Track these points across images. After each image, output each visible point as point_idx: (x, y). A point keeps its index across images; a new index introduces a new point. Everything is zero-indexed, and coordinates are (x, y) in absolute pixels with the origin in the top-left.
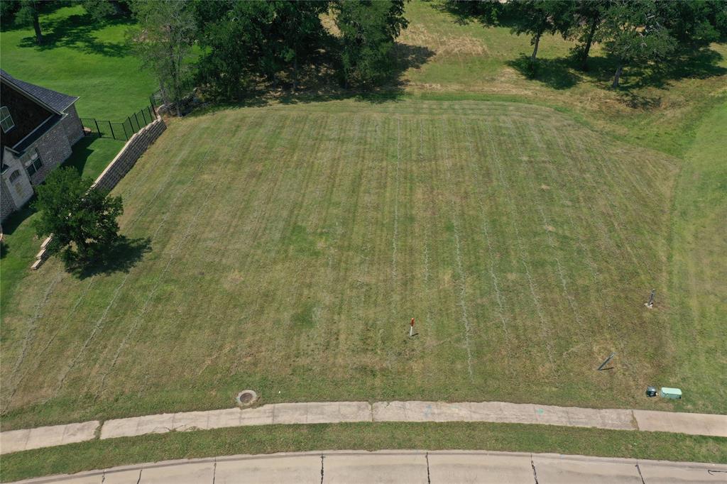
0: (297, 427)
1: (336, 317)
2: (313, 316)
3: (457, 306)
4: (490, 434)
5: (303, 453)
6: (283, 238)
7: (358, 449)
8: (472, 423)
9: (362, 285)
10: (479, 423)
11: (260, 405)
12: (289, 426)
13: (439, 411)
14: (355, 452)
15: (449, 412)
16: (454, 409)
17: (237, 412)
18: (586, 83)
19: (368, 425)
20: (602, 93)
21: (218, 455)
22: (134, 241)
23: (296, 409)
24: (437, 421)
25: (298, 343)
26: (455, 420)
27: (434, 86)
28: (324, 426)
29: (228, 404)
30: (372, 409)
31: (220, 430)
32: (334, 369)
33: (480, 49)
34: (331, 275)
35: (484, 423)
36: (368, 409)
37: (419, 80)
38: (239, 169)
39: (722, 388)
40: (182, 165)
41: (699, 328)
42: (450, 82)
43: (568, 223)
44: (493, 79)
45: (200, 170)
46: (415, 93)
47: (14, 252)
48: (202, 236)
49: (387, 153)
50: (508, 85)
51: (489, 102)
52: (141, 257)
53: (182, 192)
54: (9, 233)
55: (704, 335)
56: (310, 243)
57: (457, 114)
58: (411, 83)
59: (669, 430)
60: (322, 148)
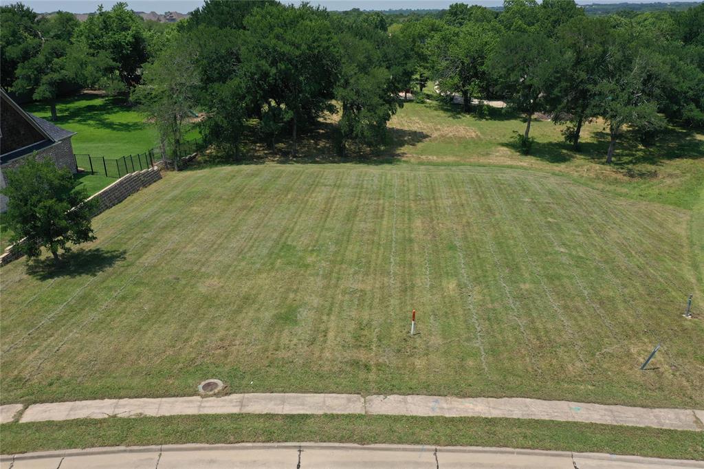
0: (270, 417)
1: (325, 318)
2: (298, 315)
3: (465, 310)
4: (516, 430)
5: (276, 444)
6: (270, 254)
7: (346, 442)
8: (491, 418)
9: (355, 292)
10: (501, 419)
11: (226, 394)
12: (260, 416)
13: (449, 406)
14: (341, 445)
15: (463, 407)
16: (467, 405)
17: (197, 401)
18: (579, 159)
19: (360, 417)
20: (598, 167)
21: (166, 443)
22: (108, 252)
23: (271, 400)
24: (447, 416)
25: (279, 338)
26: (470, 415)
27: (430, 157)
28: (305, 417)
29: (187, 392)
30: (365, 402)
31: (172, 417)
32: (320, 362)
33: (473, 135)
34: (320, 282)
35: (507, 419)
36: (360, 402)
37: (415, 153)
38: (230, 204)
40: (173, 200)
42: (446, 155)
43: (580, 246)
44: (488, 154)
45: (189, 203)
46: (412, 161)
48: (182, 250)
49: (384, 194)
50: (503, 158)
51: (485, 168)
52: (112, 264)
53: (168, 218)
56: (299, 258)
57: (454, 172)
58: (408, 155)
60: (317, 190)
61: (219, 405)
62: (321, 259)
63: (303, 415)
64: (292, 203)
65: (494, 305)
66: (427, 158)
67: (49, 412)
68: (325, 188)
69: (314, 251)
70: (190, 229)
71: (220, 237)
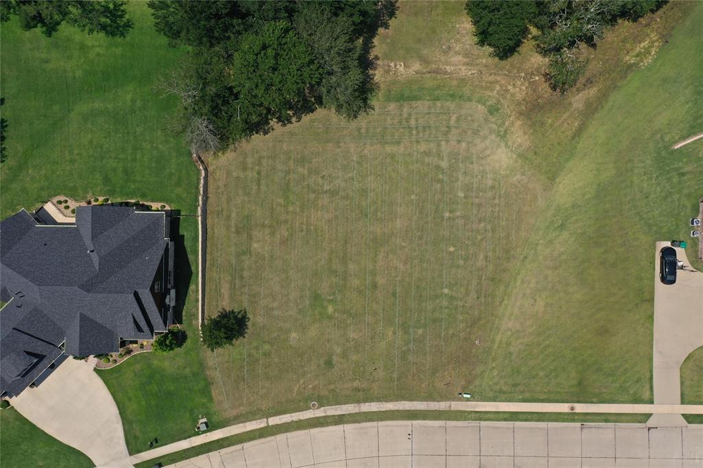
0: (334, 416)
2: (333, 361)
4: (399, 414)
5: (337, 426)
8: (394, 411)
11: (320, 408)
12: (331, 416)
14: (354, 424)
15: (386, 406)
17: (312, 411)
19: (358, 414)
21: (309, 428)
23: (333, 409)
24: (382, 410)
25: (329, 377)
26: (388, 409)
29: (308, 408)
30: (359, 407)
31: (308, 419)
32: (344, 390)
34: (338, 333)
37: (386, 56)
38: (273, 234)
39: (487, 389)
40: (238, 232)
41: (493, 355)
42: (412, 57)
43: (457, 284)
44: (449, 48)
45: (250, 238)
46: (382, 86)
47: (189, 334)
48: (270, 306)
49: (361, 211)
50: (460, 58)
51: (438, 104)
52: (246, 325)
53: (247, 263)
54: (181, 323)
55: (494, 360)
56: (325, 308)
57: (411, 142)
58: (379, 62)
59: (461, 409)
60: (320, 204)
61: (319, 413)
62: (335, 310)
63: (343, 415)
64: (308, 231)
65: (405, 348)
66: (396, 66)
67: (274, 421)
68: (325, 200)
69: (330, 301)
70: (265, 277)
71: (282, 286)
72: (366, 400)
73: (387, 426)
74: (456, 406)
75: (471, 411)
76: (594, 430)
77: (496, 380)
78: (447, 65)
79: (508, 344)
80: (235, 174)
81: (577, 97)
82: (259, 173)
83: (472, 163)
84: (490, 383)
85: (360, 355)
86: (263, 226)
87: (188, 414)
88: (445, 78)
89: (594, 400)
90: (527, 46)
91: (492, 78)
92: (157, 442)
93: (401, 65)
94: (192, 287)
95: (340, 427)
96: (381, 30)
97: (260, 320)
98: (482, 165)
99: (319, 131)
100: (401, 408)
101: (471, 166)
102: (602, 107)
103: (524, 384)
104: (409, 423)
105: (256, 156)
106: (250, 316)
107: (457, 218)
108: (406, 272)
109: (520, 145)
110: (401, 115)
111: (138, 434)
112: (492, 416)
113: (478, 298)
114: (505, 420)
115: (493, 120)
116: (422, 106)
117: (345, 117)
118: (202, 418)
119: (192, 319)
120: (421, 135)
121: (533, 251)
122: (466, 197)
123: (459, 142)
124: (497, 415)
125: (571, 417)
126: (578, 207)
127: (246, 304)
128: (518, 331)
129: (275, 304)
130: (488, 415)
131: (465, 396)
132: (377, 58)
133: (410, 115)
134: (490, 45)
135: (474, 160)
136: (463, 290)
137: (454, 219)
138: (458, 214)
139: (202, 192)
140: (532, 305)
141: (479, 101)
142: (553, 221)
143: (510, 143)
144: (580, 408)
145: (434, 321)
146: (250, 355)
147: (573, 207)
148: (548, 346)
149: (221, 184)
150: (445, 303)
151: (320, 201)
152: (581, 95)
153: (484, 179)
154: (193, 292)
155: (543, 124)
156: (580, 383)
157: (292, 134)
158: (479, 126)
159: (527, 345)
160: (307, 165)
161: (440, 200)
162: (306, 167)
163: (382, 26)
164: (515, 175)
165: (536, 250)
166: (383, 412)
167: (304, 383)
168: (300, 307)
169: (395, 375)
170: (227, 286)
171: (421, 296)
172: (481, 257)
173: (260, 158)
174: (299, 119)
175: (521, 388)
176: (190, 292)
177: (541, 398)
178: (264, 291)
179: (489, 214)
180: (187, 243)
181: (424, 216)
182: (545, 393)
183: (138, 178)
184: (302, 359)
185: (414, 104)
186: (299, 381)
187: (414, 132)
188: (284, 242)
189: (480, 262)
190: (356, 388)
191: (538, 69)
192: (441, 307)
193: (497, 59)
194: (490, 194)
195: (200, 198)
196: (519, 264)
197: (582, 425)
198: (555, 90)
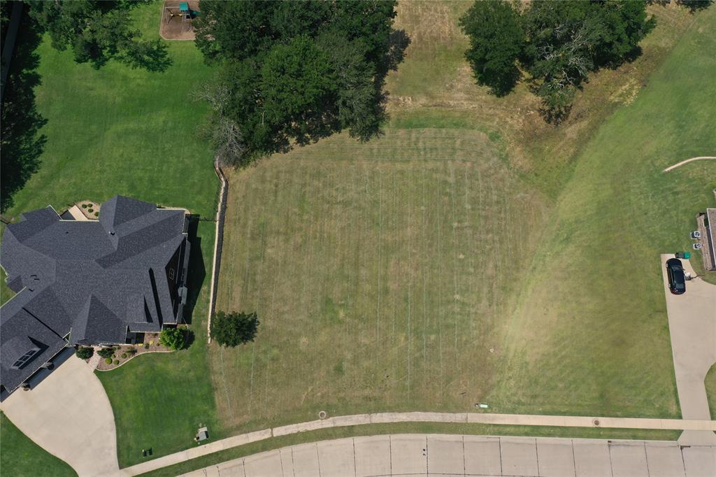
0: (343, 427)
2: (343, 367)
4: (413, 426)
5: (346, 438)
6: (322, 309)
7: (366, 435)
8: (407, 422)
11: (328, 418)
12: (340, 427)
13: (395, 417)
14: (364, 437)
15: (399, 417)
17: (320, 422)
18: (524, 82)
19: (369, 425)
20: (531, 98)
21: (317, 441)
23: (342, 419)
25: (338, 384)
26: (401, 421)
29: (316, 418)
31: (316, 430)
32: (355, 399)
36: (369, 417)
37: (396, 92)
38: (287, 241)
39: (505, 400)
40: (253, 238)
41: (509, 364)
42: (419, 93)
43: (468, 290)
44: (452, 86)
45: (264, 243)
46: (392, 116)
47: (197, 335)
48: (281, 310)
49: (373, 220)
50: (462, 94)
51: (444, 131)
52: (255, 329)
53: (260, 268)
54: (189, 323)
55: (510, 369)
56: (336, 313)
57: (419, 161)
58: (390, 97)
59: (479, 422)
60: (334, 214)
61: (327, 423)
62: (346, 315)
63: (353, 426)
64: (321, 238)
65: (417, 355)
66: (404, 100)
67: (280, 431)
68: (338, 210)
69: (341, 305)
70: (276, 282)
71: (294, 291)
72: (377, 411)
73: (402, 440)
74: (474, 418)
75: (490, 425)
76: (622, 448)
77: (513, 391)
78: (451, 100)
79: (524, 353)
80: (254, 186)
81: (570, 129)
82: (276, 186)
83: (477, 180)
84: (508, 393)
85: (371, 362)
86: (278, 233)
87: (187, 422)
88: (450, 111)
89: (619, 413)
90: (521, 87)
91: (491, 112)
92: (151, 453)
93: (409, 99)
94: (204, 288)
95: (349, 440)
96: (391, 72)
97: (270, 324)
98: (487, 182)
99: (335, 150)
100: (415, 420)
101: (477, 183)
102: (594, 137)
103: (543, 396)
104: (423, 436)
105: (275, 170)
106: (260, 319)
107: (466, 227)
108: (417, 277)
109: (521, 167)
110: (409, 139)
111: (132, 443)
112: (512, 429)
113: (490, 305)
114: (527, 434)
115: (495, 145)
116: (429, 132)
117: (358, 140)
118: (203, 427)
119: (201, 320)
120: (429, 155)
121: (541, 262)
122: (472, 209)
123: (464, 161)
124: (517, 429)
125: (597, 432)
126: (581, 222)
127: (256, 308)
128: (532, 340)
129: (286, 309)
130: (508, 429)
131: (482, 406)
132: (387, 93)
133: (418, 139)
134: (487, 84)
135: (479, 177)
136: (474, 296)
137: (462, 229)
138: (466, 224)
139: (221, 200)
140: (545, 314)
141: (481, 130)
142: (558, 234)
143: (512, 165)
144: (605, 422)
145: (447, 327)
146: (257, 360)
147: (576, 222)
148: (564, 357)
149: (240, 195)
150: (457, 309)
151: (333, 211)
152: (573, 127)
153: (490, 194)
154: (204, 293)
155: (541, 150)
156: (602, 396)
157: (309, 153)
158: (482, 149)
159: (543, 355)
160: (322, 179)
161: (448, 212)
162: (322, 181)
163: (391, 69)
164: (518, 193)
165: (544, 261)
166: (395, 423)
167: (312, 390)
168: (311, 312)
169: (408, 383)
170: (240, 289)
171: (432, 302)
172: (491, 265)
173: (278, 172)
174: (317, 141)
175: (540, 400)
176: (202, 292)
177: (562, 411)
178: (275, 295)
179: (496, 226)
180: (203, 246)
181: (434, 225)
182: (566, 405)
183: (162, 186)
184: (311, 365)
185: (421, 130)
186: (307, 388)
187: (422, 153)
188: (297, 248)
189: (490, 272)
190: (366, 397)
191: (532, 106)
192: (453, 313)
193: (495, 96)
194: (495, 208)
195: (219, 205)
196: (528, 275)
197: (609, 442)
198: (550, 123)
